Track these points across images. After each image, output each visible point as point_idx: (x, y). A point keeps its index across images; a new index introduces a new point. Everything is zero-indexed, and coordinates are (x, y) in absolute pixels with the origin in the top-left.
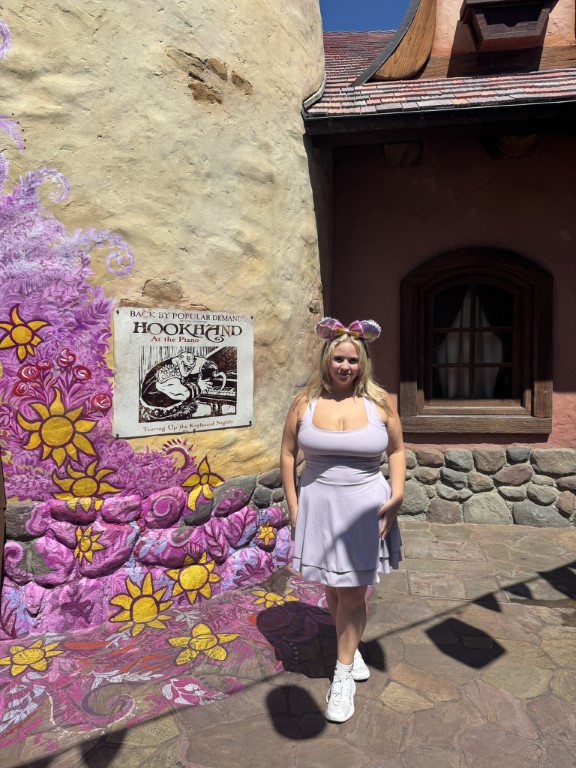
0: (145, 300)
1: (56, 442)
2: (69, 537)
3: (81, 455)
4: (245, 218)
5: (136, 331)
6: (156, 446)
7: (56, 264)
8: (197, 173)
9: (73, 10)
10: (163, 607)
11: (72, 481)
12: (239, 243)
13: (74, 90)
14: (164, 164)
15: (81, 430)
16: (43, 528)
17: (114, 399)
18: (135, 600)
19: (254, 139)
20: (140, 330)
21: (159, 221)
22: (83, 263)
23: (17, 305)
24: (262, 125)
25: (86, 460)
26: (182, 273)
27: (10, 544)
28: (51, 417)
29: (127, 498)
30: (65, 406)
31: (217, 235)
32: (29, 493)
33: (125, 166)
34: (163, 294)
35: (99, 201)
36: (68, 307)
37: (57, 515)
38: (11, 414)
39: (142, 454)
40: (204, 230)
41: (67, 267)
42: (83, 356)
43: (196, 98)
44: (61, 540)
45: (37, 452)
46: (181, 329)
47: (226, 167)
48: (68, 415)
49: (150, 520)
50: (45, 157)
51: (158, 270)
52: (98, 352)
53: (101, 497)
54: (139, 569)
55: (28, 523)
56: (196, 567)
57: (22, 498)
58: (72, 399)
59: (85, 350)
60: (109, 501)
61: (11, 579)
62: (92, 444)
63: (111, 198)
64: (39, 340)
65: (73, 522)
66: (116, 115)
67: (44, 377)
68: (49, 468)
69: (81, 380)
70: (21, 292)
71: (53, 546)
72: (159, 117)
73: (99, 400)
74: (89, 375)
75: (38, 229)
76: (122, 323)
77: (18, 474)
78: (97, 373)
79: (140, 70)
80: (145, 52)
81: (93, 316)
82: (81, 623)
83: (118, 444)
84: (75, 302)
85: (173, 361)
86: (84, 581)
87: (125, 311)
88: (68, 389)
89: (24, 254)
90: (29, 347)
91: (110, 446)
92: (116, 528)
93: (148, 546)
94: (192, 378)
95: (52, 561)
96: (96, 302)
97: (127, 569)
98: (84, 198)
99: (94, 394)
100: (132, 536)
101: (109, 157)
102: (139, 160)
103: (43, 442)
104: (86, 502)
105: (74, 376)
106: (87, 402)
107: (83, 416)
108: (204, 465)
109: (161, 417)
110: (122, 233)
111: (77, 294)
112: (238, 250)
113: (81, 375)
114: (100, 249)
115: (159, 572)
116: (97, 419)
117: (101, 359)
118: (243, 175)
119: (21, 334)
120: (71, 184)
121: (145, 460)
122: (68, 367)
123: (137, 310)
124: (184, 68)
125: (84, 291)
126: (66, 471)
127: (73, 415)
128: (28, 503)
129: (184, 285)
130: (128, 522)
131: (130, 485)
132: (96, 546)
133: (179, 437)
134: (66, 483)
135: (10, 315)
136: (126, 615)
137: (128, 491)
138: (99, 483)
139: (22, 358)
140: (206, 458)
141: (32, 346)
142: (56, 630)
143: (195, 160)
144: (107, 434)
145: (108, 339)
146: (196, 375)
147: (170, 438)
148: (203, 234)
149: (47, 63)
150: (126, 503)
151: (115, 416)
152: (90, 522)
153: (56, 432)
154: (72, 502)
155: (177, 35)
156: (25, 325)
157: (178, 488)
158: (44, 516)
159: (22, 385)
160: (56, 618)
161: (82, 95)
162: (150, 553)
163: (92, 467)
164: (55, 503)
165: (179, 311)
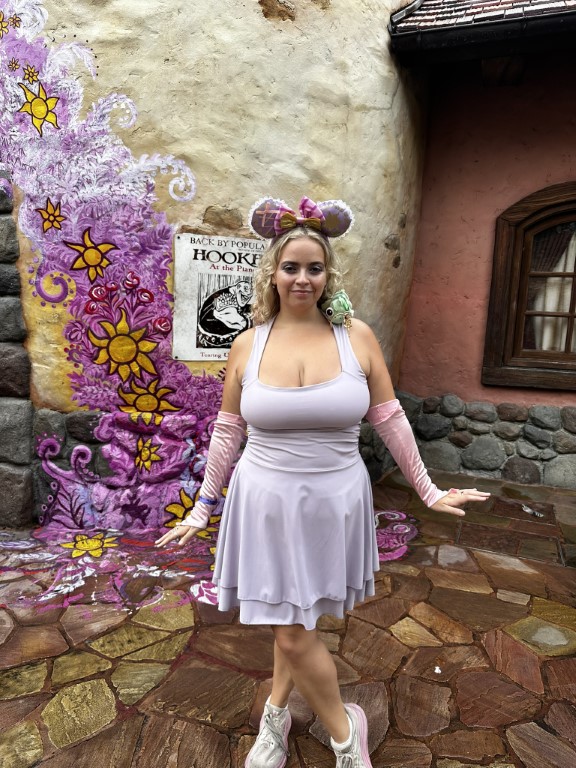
0: (207, 227)
1: (121, 358)
2: (131, 445)
3: (144, 373)
4: (313, 143)
5: (195, 258)
6: (212, 372)
7: (123, 190)
8: (263, 96)
10: (213, 520)
11: (136, 396)
12: (306, 170)
13: (143, 13)
14: (230, 88)
15: (144, 350)
16: (108, 436)
17: (174, 323)
19: (329, 57)
20: (200, 256)
21: (222, 147)
22: (148, 188)
23: (89, 229)
24: (339, 42)
25: (148, 378)
26: (243, 201)
27: (80, 447)
28: (117, 335)
29: (184, 417)
30: (130, 326)
31: (282, 161)
32: (98, 404)
33: (190, 90)
34: (222, 221)
35: (164, 127)
36: (133, 232)
37: (121, 425)
38: (83, 331)
39: (199, 378)
40: (269, 156)
41: (133, 193)
42: (147, 279)
43: (266, 15)
44: (125, 449)
45: (105, 367)
46: (239, 258)
47: (296, 90)
48: (132, 335)
49: (204, 440)
50: (115, 83)
51: (219, 198)
52: (160, 277)
53: (161, 413)
54: (192, 483)
55: (96, 429)
57: (92, 408)
58: (137, 320)
59: (148, 274)
60: (167, 418)
61: (81, 477)
62: (154, 363)
63: (176, 124)
64: (107, 262)
65: (135, 433)
66: (185, 36)
67: (112, 297)
68: (115, 382)
69: (144, 303)
70: (92, 215)
71: (116, 453)
72: (226, 36)
73: (160, 324)
74: (152, 299)
75: (107, 156)
76: (183, 248)
77: (89, 385)
78: (159, 296)
81: (156, 242)
82: (139, 525)
83: (177, 366)
84: (140, 227)
85: (231, 290)
86: (142, 487)
87: (186, 237)
88: (133, 310)
89: (95, 179)
90: (98, 269)
91: (170, 366)
92: (173, 443)
93: (201, 464)
94: (249, 308)
95: (116, 466)
96: (159, 227)
97: (182, 482)
98: (149, 122)
99: (156, 317)
100: (188, 452)
101: (175, 81)
102: (205, 84)
103: (110, 359)
104: (148, 416)
105: (138, 298)
106: (149, 324)
107: (145, 337)
109: (218, 344)
110: (186, 159)
111: (142, 218)
112: (304, 176)
113: (144, 298)
114: (165, 175)
116: (158, 340)
117: (163, 284)
118: (314, 98)
119: (92, 256)
120: (139, 109)
121: (201, 384)
122: (133, 290)
123: (197, 237)
125: (148, 216)
126: (131, 387)
127: (137, 335)
128: (96, 412)
129: (244, 212)
130: (184, 439)
131: (188, 405)
132: (154, 457)
134: (131, 398)
135: (83, 238)
137: (187, 411)
138: (159, 400)
139: (92, 279)
141: (102, 268)
142: (117, 527)
143: (262, 82)
144: (168, 355)
145: (170, 265)
148: (267, 159)
150: (183, 421)
151: (175, 340)
152: (151, 434)
153: (121, 349)
154: (135, 415)
156: (95, 247)
158: (110, 425)
159: (93, 305)
160: (118, 516)
161: (150, 17)
163: (153, 385)
164: (119, 415)
165: (237, 240)
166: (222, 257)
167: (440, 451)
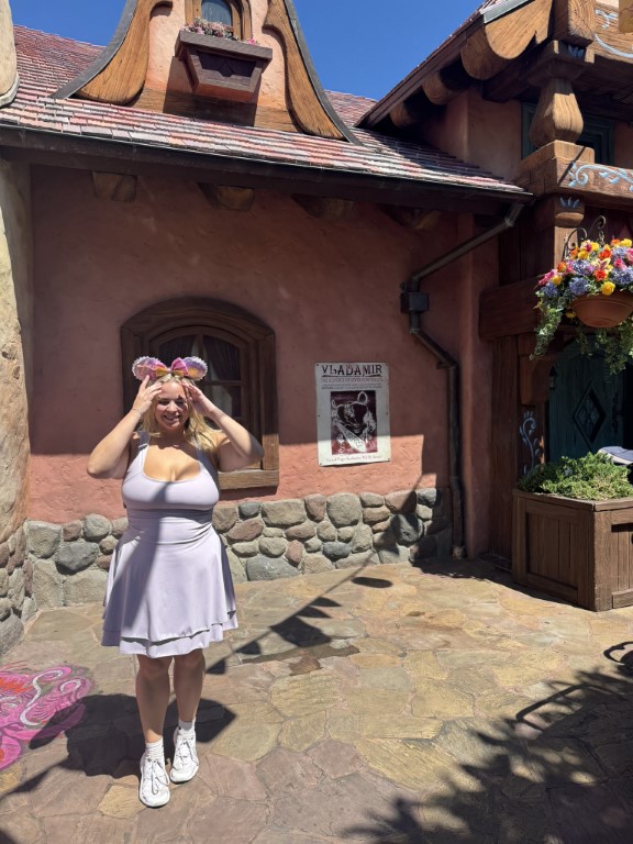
167: (89, 581)
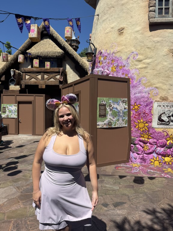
0: (160, 100)
1: (141, 127)
2: (143, 146)
6: (161, 130)
7: (144, 94)
9: (150, 47)
10: (161, 164)
11: (144, 135)
13: (149, 62)
15: (146, 125)
16: (138, 143)
17: (153, 120)
18: (155, 161)
20: (159, 106)
21: (164, 84)
22: (148, 94)
23: (136, 102)
25: (146, 131)
26: (169, 94)
27: (132, 145)
28: (141, 122)
29: (154, 140)
32: (136, 136)
33: (158, 74)
34: (164, 99)
35: (152, 82)
37: (140, 141)
39: (158, 132)
42: (147, 111)
44: (141, 146)
45: (137, 129)
46: (167, 106)
48: (144, 122)
49: (159, 145)
50: (143, 75)
51: (163, 94)
53: (149, 139)
54: (156, 155)
55: (135, 141)
56: (168, 158)
57: (134, 137)
58: (145, 119)
59: (148, 110)
60: (150, 140)
61: (132, 151)
62: (148, 128)
63: (155, 81)
64: (139, 108)
65: (143, 143)
66: (157, 65)
67: (140, 115)
68: (140, 132)
70: (137, 100)
71: (139, 146)
72: (165, 63)
73: (150, 120)
75: (141, 88)
76: (155, 105)
77: (134, 132)
78: (150, 115)
79: (162, 55)
80: (163, 51)
81: (150, 104)
82: (144, 162)
83: (153, 129)
84: (146, 101)
85: (165, 113)
86: (145, 155)
87: (156, 103)
88: (144, 117)
89: (138, 93)
90: (137, 110)
91: (151, 129)
92: (152, 145)
93: (158, 150)
94: (169, 117)
95: (139, 149)
96: (150, 101)
97: (153, 154)
98: (149, 81)
100: (155, 148)
101: (155, 73)
102: (161, 73)
103: (139, 127)
104: (146, 139)
105: (145, 115)
106: (147, 120)
107: (146, 123)
108: (171, 136)
109: (162, 124)
110: (157, 88)
113: (147, 115)
114: (152, 91)
115: (160, 156)
116: (149, 123)
117: (151, 112)
119: (136, 107)
120: (147, 79)
122: (144, 113)
123: (158, 102)
124: (171, 52)
125: (148, 99)
126: (143, 133)
127: (145, 122)
128: (135, 138)
129: (169, 97)
130: (154, 145)
131: (155, 137)
132: (148, 148)
133: (166, 129)
135: (135, 104)
136: (153, 163)
137: (154, 139)
138: (149, 136)
140: (172, 134)
142: (139, 163)
144: (151, 127)
145: (152, 108)
146: (170, 116)
147: (164, 129)
149: (144, 58)
151: (153, 123)
152: (147, 143)
153: (141, 125)
154: (143, 139)
155: (170, 46)
156: (137, 105)
157: (165, 140)
158: (138, 141)
159: (136, 116)
160: (139, 160)
162: (158, 152)
163: (147, 133)
164: (140, 139)
165: (167, 102)
166: (164, 106)
